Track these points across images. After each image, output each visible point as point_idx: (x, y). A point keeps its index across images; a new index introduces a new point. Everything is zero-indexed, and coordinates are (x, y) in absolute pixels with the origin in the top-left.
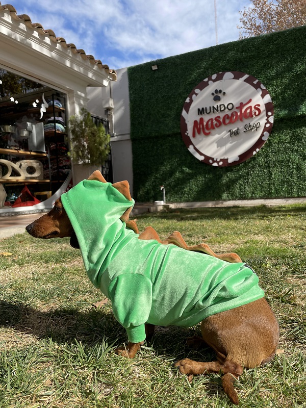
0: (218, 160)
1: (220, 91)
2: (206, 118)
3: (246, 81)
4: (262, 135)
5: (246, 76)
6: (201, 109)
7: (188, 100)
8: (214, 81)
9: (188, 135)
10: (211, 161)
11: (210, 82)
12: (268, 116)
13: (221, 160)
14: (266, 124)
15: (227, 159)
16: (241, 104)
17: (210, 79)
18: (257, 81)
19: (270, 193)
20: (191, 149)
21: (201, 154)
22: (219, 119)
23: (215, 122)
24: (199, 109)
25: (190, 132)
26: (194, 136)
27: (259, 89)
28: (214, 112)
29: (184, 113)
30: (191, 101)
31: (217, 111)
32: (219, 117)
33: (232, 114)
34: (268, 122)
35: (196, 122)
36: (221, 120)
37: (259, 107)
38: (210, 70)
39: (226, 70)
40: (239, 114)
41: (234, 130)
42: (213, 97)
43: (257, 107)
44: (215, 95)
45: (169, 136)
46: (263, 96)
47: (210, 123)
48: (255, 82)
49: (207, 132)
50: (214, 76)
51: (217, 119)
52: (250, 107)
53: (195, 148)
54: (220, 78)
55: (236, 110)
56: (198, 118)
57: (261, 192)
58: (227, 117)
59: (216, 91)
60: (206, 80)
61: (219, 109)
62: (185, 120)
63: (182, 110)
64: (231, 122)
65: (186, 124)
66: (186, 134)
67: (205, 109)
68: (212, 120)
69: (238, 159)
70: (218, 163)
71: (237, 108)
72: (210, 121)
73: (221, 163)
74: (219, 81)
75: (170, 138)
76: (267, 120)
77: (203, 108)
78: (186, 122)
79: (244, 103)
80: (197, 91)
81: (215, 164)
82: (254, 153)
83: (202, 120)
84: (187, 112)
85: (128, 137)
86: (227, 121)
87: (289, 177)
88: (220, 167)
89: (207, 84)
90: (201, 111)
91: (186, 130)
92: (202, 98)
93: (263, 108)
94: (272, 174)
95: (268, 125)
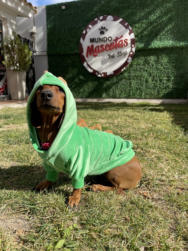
0: (101, 73)
1: (105, 28)
2: (95, 45)
3: (120, 23)
4: (128, 59)
5: (121, 20)
6: (92, 39)
7: (84, 32)
8: (101, 21)
9: (84, 55)
10: (97, 73)
11: (99, 21)
12: (132, 47)
13: (103, 73)
14: (130, 52)
15: (106, 73)
16: (117, 38)
17: (99, 19)
18: (127, 23)
19: (130, 95)
20: (85, 64)
21: (91, 68)
22: (103, 47)
23: (100, 48)
24: (91, 39)
25: (85, 53)
26: (87, 56)
27: (128, 29)
28: (100, 41)
29: (81, 40)
30: (86, 33)
31: (102, 41)
32: (103, 45)
33: (111, 44)
34: (132, 51)
35: (88, 47)
36: (104, 47)
37: (127, 41)
38: (99, 13)
39: (109, 14)
40: (115, 44)
41: (111, 55)
42: (100, 31)
43: (126, 40)
44: (101, 30)
45: (71, 55)
46: (130, 34)
47: (97, 48)
48: (126, 24)
49: (95, 54)
50: (101, 18)
51: (102, 46)
52: (122, 41)
53: (88, 64)
54: (104, 19)
55: (113, 42)
56: (90, 45)
57: (125, 94)
58: (107, 45)
59: (102, 28)
60: (96, 19)
61: (103, 40)
62: (82, 45)
63: (80, 38)
64: (110, 49)
65: (83, 48)
66: (82, 54)
67: (94, 39)
68: (98, 46)
69: (113, 73)
70: (101, 75)
71: (114, 40)
72: (98, 47)
73: (103, 75)
74: (104, 21)
75: (72, 56)
76: (131, 49)
77: (93, 38)
78: (83, 47)
79: (118, 37)
80: (90, 26)
81: (99, 76)
82: (122, 70)
83: (92, 46)
84: (84, 39)
85: (45, 53)
86: (108, 48)
87: (141, 86)
88: (102, 77)
89: (96, 22)
90: (92, 40)
91: (83, 52)
92: (92, 31)
93: (129, 42)
94: (131, 84)
95: (131, 53)
